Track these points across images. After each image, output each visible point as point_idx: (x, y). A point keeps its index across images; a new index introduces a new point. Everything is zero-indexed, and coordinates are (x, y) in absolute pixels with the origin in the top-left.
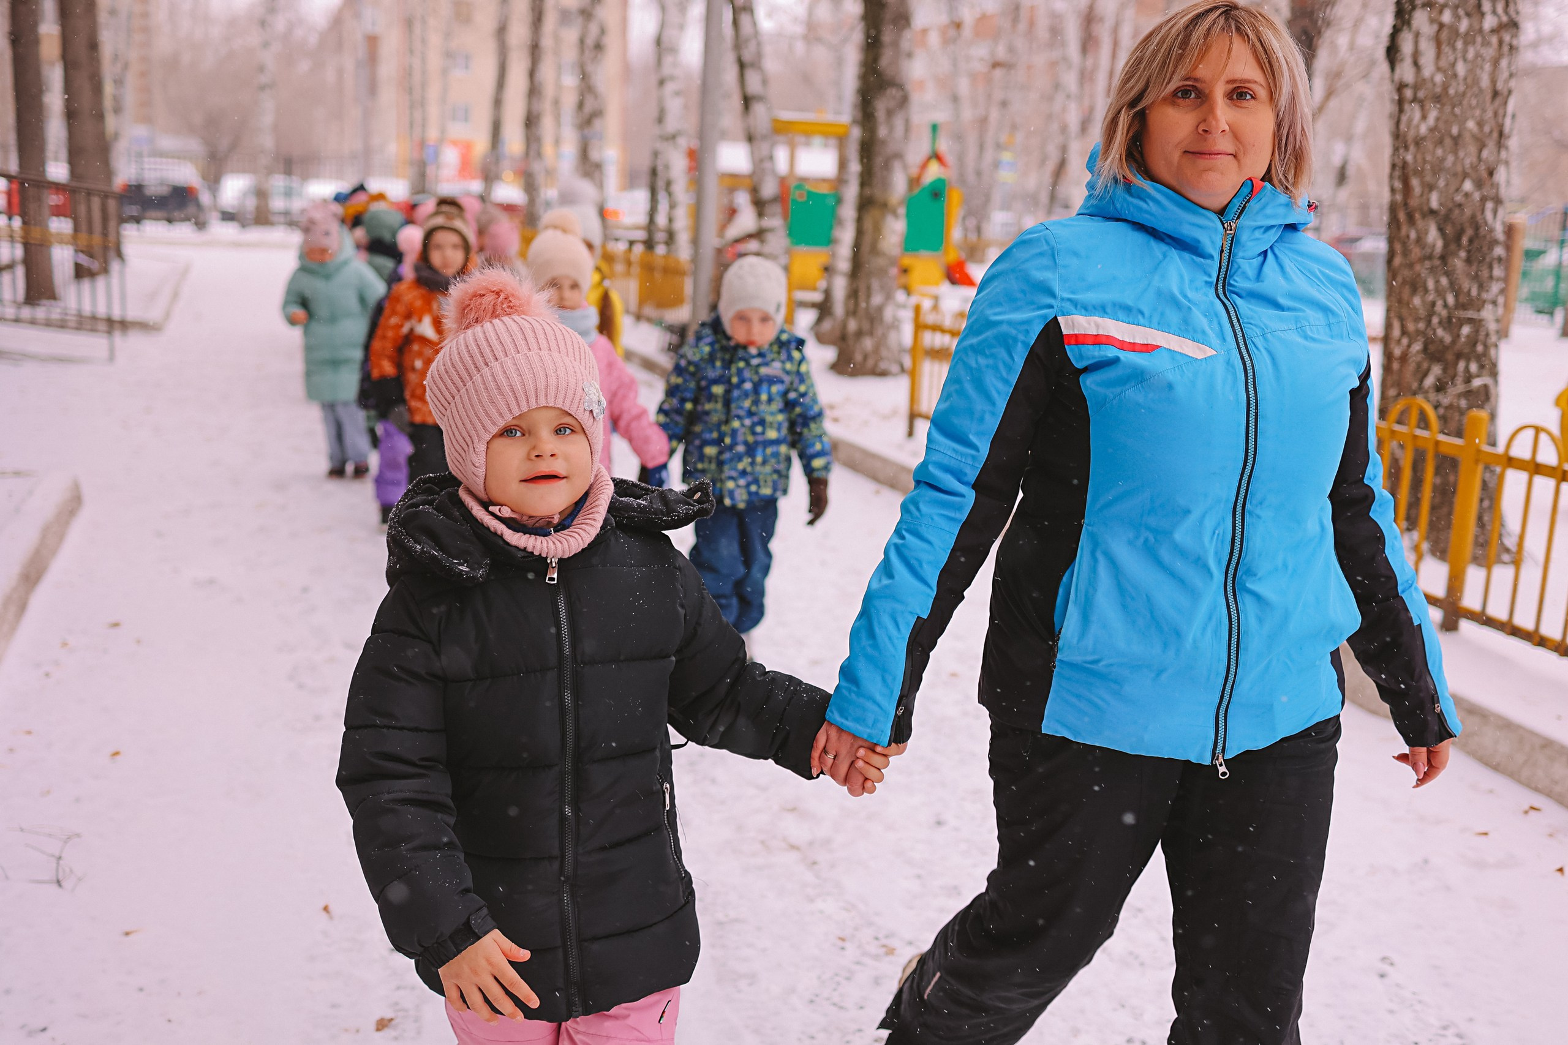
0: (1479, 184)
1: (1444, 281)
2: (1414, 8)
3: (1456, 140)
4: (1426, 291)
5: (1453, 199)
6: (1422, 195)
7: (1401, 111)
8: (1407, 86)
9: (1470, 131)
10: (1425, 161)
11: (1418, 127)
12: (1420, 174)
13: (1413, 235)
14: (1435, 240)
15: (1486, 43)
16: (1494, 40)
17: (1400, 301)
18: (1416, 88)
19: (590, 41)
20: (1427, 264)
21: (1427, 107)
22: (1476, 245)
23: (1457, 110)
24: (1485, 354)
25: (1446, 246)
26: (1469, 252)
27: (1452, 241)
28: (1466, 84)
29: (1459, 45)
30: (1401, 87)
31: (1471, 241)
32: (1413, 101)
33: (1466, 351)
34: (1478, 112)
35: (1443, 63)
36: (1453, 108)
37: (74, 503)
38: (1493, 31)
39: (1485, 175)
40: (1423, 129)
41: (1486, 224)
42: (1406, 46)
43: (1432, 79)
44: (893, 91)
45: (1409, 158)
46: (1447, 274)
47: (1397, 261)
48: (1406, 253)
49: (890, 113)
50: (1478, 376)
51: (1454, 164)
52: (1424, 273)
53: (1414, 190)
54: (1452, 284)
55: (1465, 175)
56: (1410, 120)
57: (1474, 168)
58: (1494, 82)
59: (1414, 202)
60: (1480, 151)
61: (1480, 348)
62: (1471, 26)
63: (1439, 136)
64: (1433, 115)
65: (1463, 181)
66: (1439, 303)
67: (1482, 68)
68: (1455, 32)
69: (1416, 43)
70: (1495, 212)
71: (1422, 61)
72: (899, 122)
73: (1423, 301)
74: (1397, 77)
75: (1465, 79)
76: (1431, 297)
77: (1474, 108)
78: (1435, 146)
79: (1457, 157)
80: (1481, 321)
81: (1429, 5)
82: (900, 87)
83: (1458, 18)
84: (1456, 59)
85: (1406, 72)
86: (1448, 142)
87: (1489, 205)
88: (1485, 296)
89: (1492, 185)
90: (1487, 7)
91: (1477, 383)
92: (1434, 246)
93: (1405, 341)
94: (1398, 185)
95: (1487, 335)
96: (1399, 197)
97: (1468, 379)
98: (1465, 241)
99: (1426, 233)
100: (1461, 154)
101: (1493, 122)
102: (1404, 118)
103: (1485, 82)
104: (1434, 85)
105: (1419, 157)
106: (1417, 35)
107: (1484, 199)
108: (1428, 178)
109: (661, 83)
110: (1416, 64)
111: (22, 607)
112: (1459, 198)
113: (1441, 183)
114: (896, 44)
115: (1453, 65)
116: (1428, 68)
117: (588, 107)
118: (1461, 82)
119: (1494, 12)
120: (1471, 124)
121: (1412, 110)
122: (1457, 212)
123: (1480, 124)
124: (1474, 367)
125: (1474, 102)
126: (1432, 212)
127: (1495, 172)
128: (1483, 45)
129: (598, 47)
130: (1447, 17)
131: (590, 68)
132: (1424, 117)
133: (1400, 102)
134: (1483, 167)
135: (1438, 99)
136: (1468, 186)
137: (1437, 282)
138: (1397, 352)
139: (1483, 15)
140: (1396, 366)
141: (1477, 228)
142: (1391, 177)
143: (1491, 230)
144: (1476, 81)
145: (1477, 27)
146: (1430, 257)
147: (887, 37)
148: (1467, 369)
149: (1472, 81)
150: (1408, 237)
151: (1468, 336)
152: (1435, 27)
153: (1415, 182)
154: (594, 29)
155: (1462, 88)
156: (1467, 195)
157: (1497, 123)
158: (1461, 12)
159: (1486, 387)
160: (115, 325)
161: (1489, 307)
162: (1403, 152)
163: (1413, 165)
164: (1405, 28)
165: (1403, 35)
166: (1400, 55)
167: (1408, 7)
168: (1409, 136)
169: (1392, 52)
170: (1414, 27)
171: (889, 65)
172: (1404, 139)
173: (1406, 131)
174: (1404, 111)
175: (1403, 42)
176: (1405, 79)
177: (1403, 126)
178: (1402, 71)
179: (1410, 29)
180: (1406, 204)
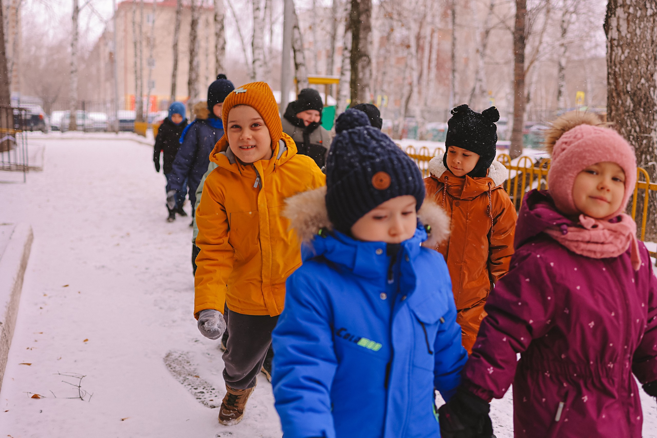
0: (647, 80)
1: (634, 121)
2: (616, 7)
3: (637, 62)
4: (627, 126)
5: (637, 86)
6: (623, 85)
7: (612, 50)
8: (615, 40)
9: (643, 57)
10: (624, 70)
11: (620, 56)
12: (622, 75)
13: (620, 102)
14: (630, 104)
15: (648, 21)
16: (652, 19)
18: (619, 41)
19: (220, 46)
20: (627, 114)
21: (624, 48)
22: (647, 105)
23: (637, 49)
24: (653, 152)
25: (634, 106)
26: (644, 109)
27: (637, 104)
28: (640, 38)
29: (637, 22)
30: (612, 40)
31: (645, 104)
32: (617, 46)
33: (645, 150)
34: (646, 50)
35: (630, 30)
36: (636, 47)
38: (651, 16)
39: (650, 76)
40: (623, 57)
41: (651, 96)
42: (614, 22)
43: (626, 36)
44: (364, 58)
45: (617, 70)
46: (636, 119)
47: (614, 113)
48: (617, 110)
49: (363, 67)
50: (651, 161)
51: (637, 71)
52: (626, 118)
53: (620, 83)
54: (638, 122)
55: (642, 77)
56: (617, 54)
57: (645, 73)
58: (652, 37)
59: (620, 88)
60: (648, 66)
61: (651, 149)
62: (642, 13)
63: (629, 60)
64: (627, 51)
65: (641, 79)
66: (633, 130)
67: (647, 31)
68: (635, 16)
69: (618, 21)
70: (654, 92)
71: (621, 29)
72: (367, 71)
73: (626, 130)
74: (609, 36)
75: (640, 36)
76: (629, 128)
77: (644, 48)
78: (628, 64)
79: (638, 69)
80: (651, 137)
81: (623, 6)
82: (367, 56)
83: (636, 10)
84: (636, 28)
85: (614, 34)
86: (633, 62)
87: (652, 89)
88: (652, 127)
89: (653, 80)
90: (648, 5)
91: (650, 164)
92: (630, 106)
94: (612, 81)
95: (653, 144)
96: (613, 87)
97: (646, 163)
98: (642, 104)
99: (626, 101)
100: (640, 68)
101: (652, 54)
102: (614, 53)
103: (648, 37)
104: (627, 39)
105: (621, 69)
106: (619, 18)
107: (650, 86)
108: (626, 78)
110: (618, 30)
112: (639, 86)
113: (632, 80)
114: (365, 39)
115: (635, 30)
116: (624, 32)
118: (638, 37)
119: (651, 8)
120: (643, 55)
121: (617, 50)
122: (639, 92)
123: (647, 55)
124: (648, 157)
125: (644, 46)
126: (628, 92)
127: (654, 75)
128: (647, 22)
129: (223, 49)
130: (631, 10)
131: (220, 58)
132: (623, 53)
133: (612, 47)
134: (649, 72)
135: (629, 45)
136: (643, 81)
137: (631, 122)
139: (647, 9)
141: (647, 98)
142: (608, 78)
143: (653, 99)
144: (645, 37)
145: (644, 14)
146: (628, 111)
147: (361, 36)
148: (646, 158)
149: (643, 37)
150: (618, 103)
151: (645, 144)
152: (626, 14)
153: (620, 80)
154: (221, 41)
155: (639, 40)
156: (642, 84)
157: (654, 54)
158: (638, 8)
159: (654, 165)
161: (653, 132)
162: (613, 67)
163: (619, 73)
164: (613, 16)
165: (611, 19)
166: (611, 27)
167: (613, 7)
168: (616, 61)
169: (607, 27)
170: (617, 15)
171: (363, 47)
172: (614, 62)
173: (615, 59)
174: (614, 50)
175: (612, 21)
176: (613, 37)
177: (613, 57)
178: (612, 34)
179: (615, 16)
180: (616, 90)
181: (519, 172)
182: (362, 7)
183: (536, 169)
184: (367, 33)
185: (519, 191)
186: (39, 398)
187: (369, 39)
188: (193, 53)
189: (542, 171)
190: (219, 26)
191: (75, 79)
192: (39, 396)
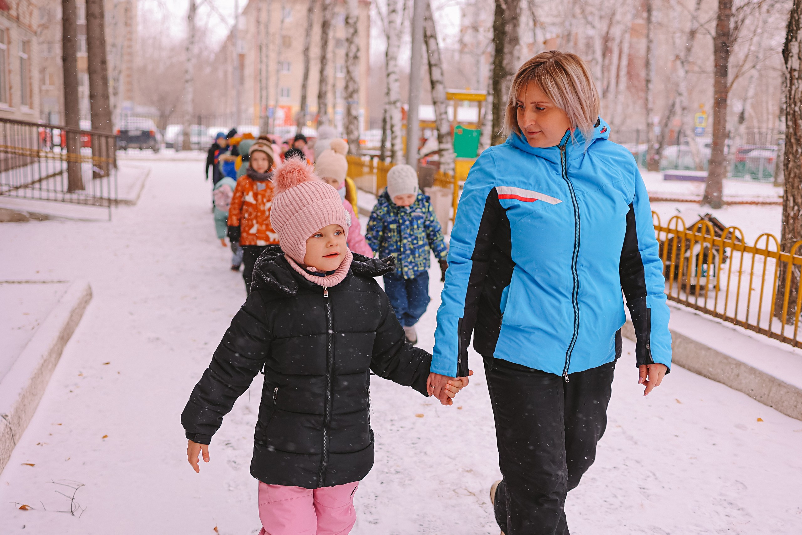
2: (798, 29)
7: (792, 84)
8: (795, 70)
17: (793, 187)
18: (799, 72)
19: (351, 55)
30: (792, 71)
32: (797, 79)
37: (89, 295)
42: (794, 48)
45: (797, 109)
47: (790, 165)
48: (796, 160)
53: (800, 126)
59: (800, 133)
69: (800, 47)
74: (789, 66)
85: (794, 63)
93: (796, 208)
94: (790, 123)
96: (791, 130)
102: (794, 87)
106: (800, 43)
109: (388, 75)
110: (800, 58)
111: (60, 354)
114: (511, 53)
117: (351, 89)
121: (798, 83)
129: (356, 57)
131: (351, 68)
133: (791, 78)
138: (792, 214)
140: (791, 221)
147: (506, 50)
150: (797, 150)
153: (800, 122)
154: (353, 48)
160: (112, 202)
162: (793, 106)
163: (799, 113)
164: (794, 40)
165: (791, 43)
166: (791, 54)
167: (795, 28)
168: (796, 97)
169: (786, 52)
170: (799, 39)
171: (507, 64)
172: (794, 98)
173: (795, 96)
174: (794, 84)
175: (792, 47)
176: (793, 68)
177: (793, 92)
178: (792, 63)
179: (796, 40)
180: (795, 134)
181: (670, 236)
182: (507, 14)
183: (688, 232)
184: (514, 47)
185: (678, 255)
186: (27, 510)
187: (516, 53)
188: (324, 61)
189: (695, 236)
190: (351, 30)
191: (190, 90)
192: (27, 507)
